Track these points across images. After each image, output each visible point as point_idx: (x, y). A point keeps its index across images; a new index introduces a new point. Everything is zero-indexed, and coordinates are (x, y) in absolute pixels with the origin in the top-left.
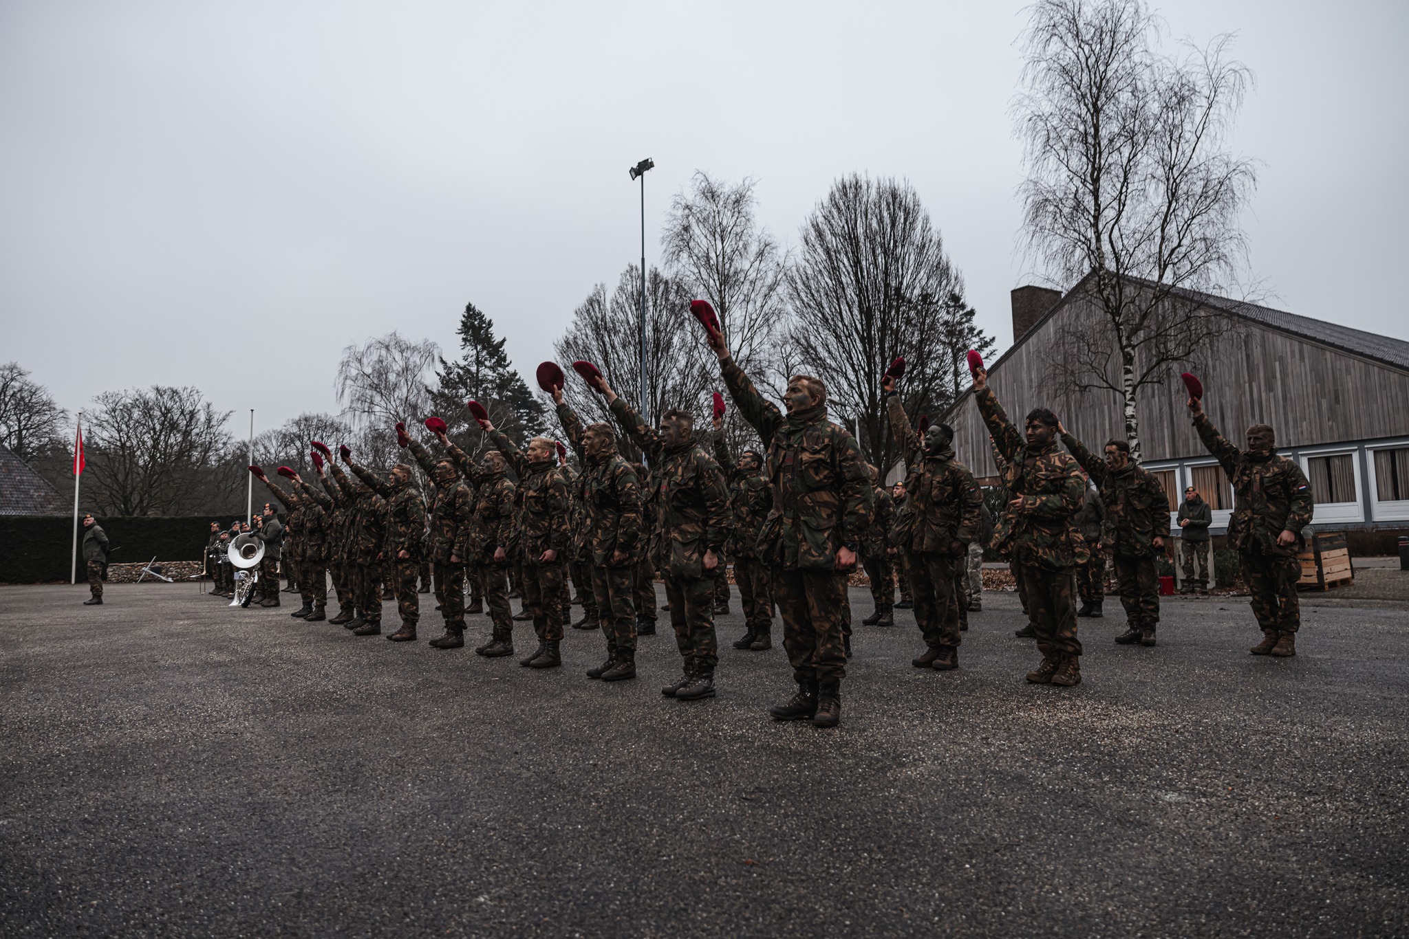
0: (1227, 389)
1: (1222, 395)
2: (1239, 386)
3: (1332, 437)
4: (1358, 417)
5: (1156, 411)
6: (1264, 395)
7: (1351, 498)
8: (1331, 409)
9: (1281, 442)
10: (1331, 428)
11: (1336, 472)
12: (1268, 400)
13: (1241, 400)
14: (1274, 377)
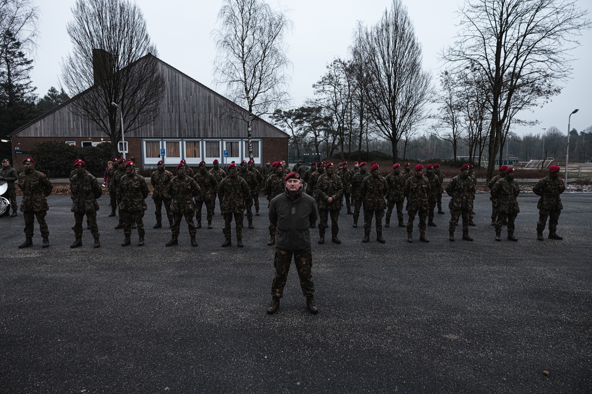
0: (201, 114)
1: (199, 116)
2: (205, 113)
3: (234, 136)
4: (242, 130)
5: (173, 119)
6: (213, 118)
7: (238, 156)
8: (234, 126)
9: (218, 135)
10: (234, 133)
11: (234, 147)
12: (215, 120)
13: (205, 119)
14: (217, 112)
